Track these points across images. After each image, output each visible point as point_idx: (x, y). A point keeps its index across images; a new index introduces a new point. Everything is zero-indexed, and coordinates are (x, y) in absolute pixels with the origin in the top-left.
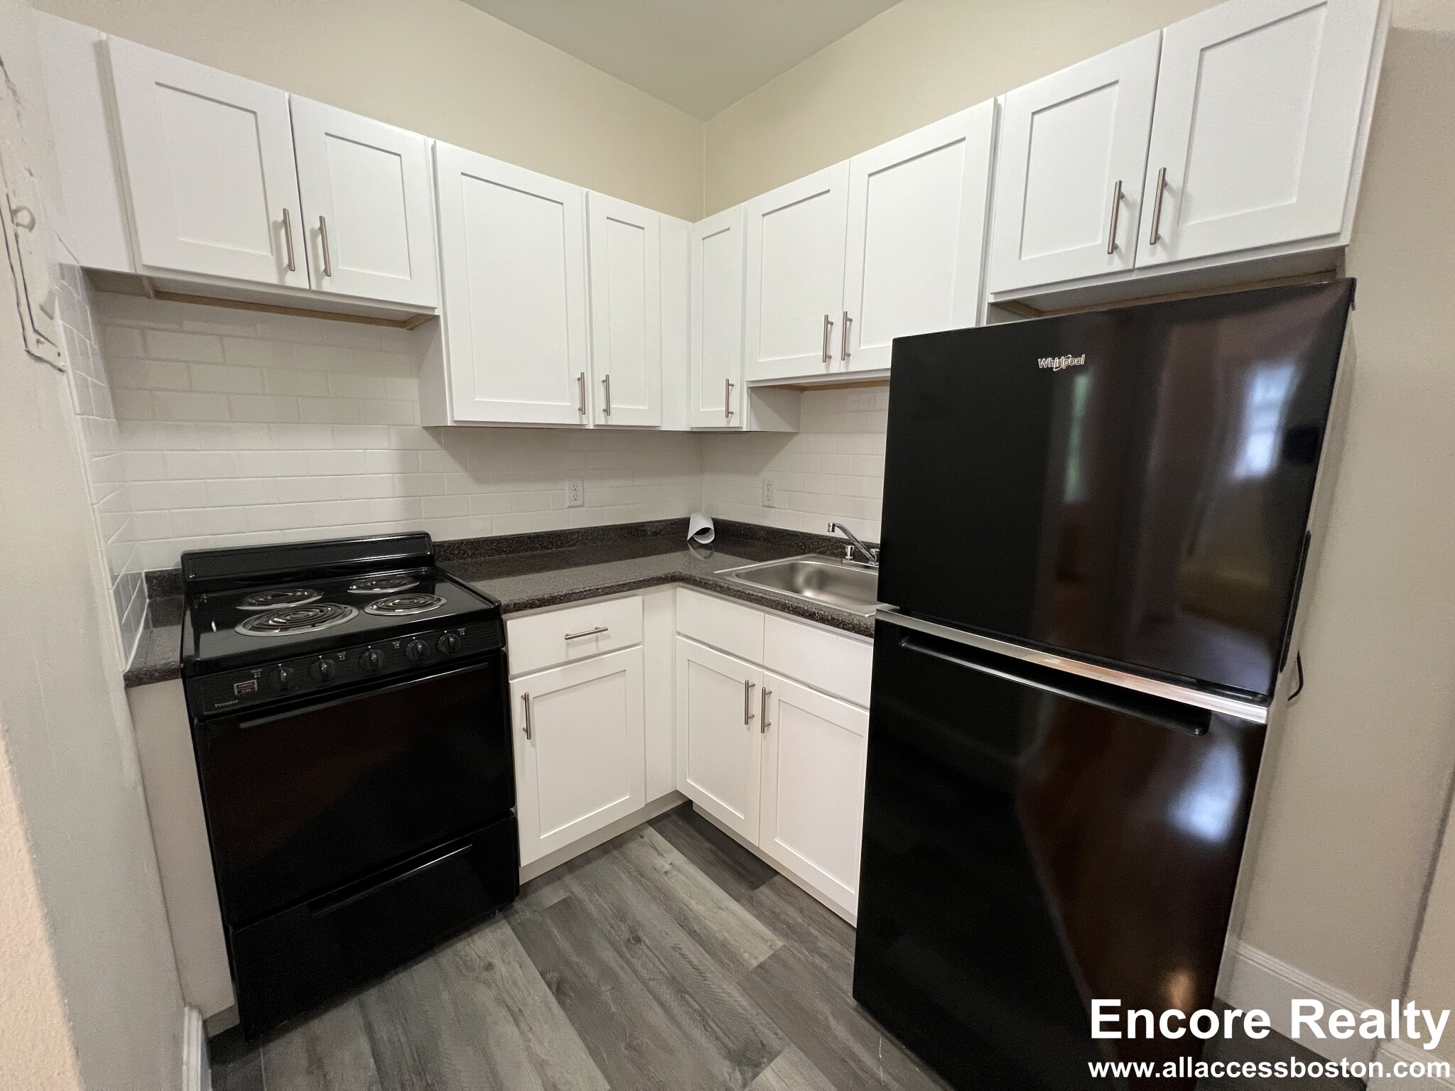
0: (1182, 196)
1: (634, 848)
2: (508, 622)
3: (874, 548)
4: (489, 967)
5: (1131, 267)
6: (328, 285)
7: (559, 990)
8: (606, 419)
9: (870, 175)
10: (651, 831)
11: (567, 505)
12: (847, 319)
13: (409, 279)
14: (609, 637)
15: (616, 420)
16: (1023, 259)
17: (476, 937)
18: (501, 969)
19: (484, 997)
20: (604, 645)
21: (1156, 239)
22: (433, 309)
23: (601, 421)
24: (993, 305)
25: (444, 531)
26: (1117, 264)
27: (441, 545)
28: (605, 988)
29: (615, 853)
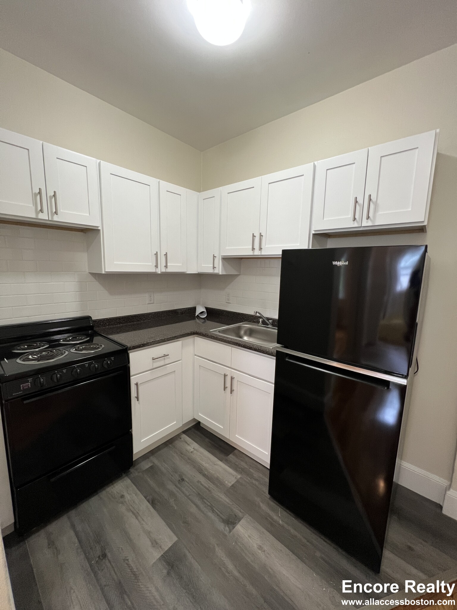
0: (376, 204)
1: (178, 443)
2: (130, 354)
3: (270, 320)
4: (122, 496)
5: (360, 226)
6: (56, 218)
7: (153, 503)
8: (166, 270)
9: (269, 183)
10: (184, 436)
11: (147, 303)
12: (261, 236)
13: (88, 215)
14: (169, 358)
15: (169, 270)
16: (324, 219)
17: (115, 485)
18: (128, 497)
19: (122, 509)
20: (167, 361)
21: (368, 217)
22: (98, 227)
23: (164, 270)
24: (314, 234)
25: (97, 315)
26: (356, 225)
27: (95, 321)
28: (172, 501)
29: (170, 446)
